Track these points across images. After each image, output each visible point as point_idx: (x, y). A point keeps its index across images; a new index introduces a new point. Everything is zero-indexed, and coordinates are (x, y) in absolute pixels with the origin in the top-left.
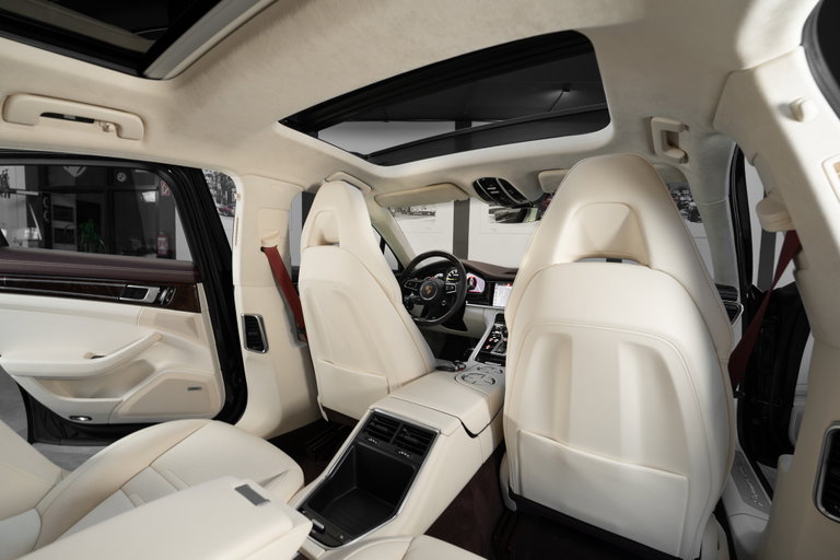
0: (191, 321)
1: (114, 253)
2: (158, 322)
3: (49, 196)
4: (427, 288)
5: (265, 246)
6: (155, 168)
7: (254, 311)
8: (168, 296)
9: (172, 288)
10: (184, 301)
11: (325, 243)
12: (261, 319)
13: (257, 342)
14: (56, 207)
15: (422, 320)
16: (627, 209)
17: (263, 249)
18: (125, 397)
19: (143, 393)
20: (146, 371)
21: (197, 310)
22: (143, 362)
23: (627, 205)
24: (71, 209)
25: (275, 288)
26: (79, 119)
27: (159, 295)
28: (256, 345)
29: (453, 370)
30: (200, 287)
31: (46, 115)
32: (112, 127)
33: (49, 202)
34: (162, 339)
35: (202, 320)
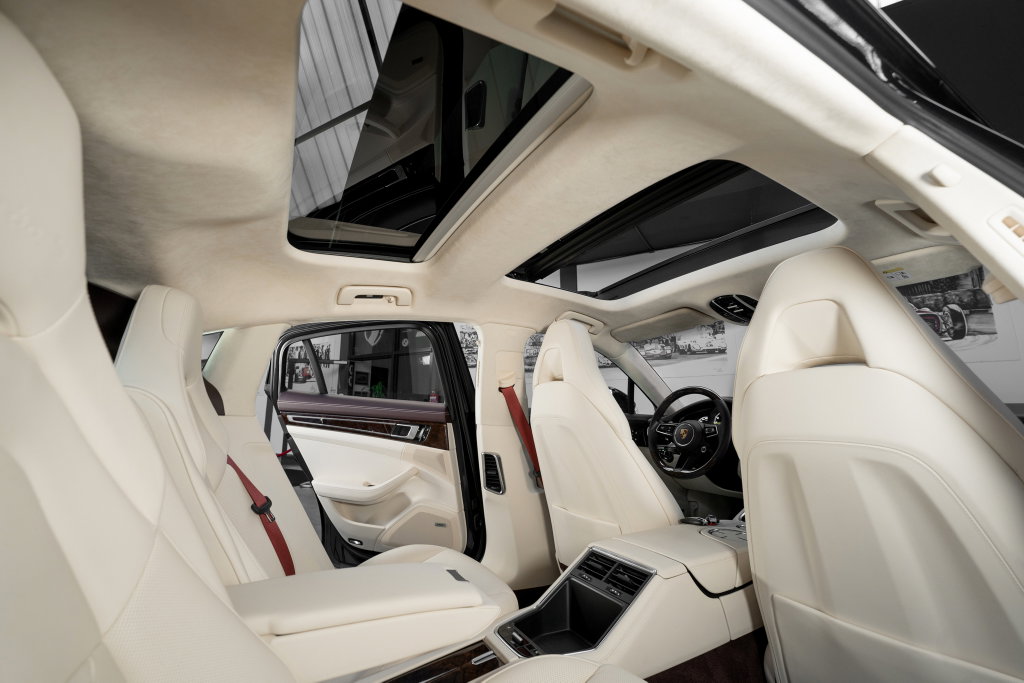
0: (441, 457)
1: (396, 398)
2: (417, 458)
3: (353, 364)
4: (682, 431)
5: (503, 386)
6: (421, 325)
7: (493, 450)
8: (425, 433)
9: (428, 426)
10: (435, 439)
11: (555, 379)
12: (499, 459)
13: (495, 484)
14: (358, 373)
15: (678, 470)
16: (835, 306)
17: (500, 389)
18: (387, 526)
19: (400, 524)
20: (404, 503)
21: (446, 447)
22: (402, 494)
23: (835, 302)
24: (367, 374)
25: (513, 428)
26: (375, 297)
27: (418, 433)
28: (494, 485)
29: (701, 524)
30: (450, 426)
31: (357, 297)
32: (393, 299)
33: (353, 369)
34: (418, 474)
35: (449, 457)
